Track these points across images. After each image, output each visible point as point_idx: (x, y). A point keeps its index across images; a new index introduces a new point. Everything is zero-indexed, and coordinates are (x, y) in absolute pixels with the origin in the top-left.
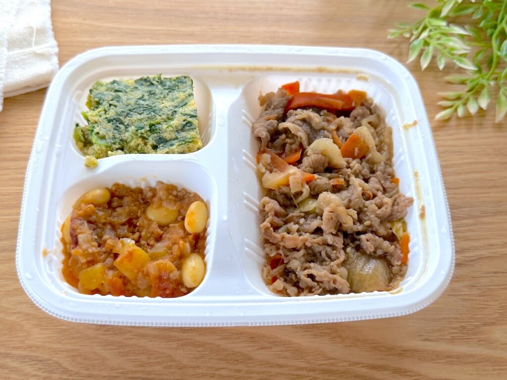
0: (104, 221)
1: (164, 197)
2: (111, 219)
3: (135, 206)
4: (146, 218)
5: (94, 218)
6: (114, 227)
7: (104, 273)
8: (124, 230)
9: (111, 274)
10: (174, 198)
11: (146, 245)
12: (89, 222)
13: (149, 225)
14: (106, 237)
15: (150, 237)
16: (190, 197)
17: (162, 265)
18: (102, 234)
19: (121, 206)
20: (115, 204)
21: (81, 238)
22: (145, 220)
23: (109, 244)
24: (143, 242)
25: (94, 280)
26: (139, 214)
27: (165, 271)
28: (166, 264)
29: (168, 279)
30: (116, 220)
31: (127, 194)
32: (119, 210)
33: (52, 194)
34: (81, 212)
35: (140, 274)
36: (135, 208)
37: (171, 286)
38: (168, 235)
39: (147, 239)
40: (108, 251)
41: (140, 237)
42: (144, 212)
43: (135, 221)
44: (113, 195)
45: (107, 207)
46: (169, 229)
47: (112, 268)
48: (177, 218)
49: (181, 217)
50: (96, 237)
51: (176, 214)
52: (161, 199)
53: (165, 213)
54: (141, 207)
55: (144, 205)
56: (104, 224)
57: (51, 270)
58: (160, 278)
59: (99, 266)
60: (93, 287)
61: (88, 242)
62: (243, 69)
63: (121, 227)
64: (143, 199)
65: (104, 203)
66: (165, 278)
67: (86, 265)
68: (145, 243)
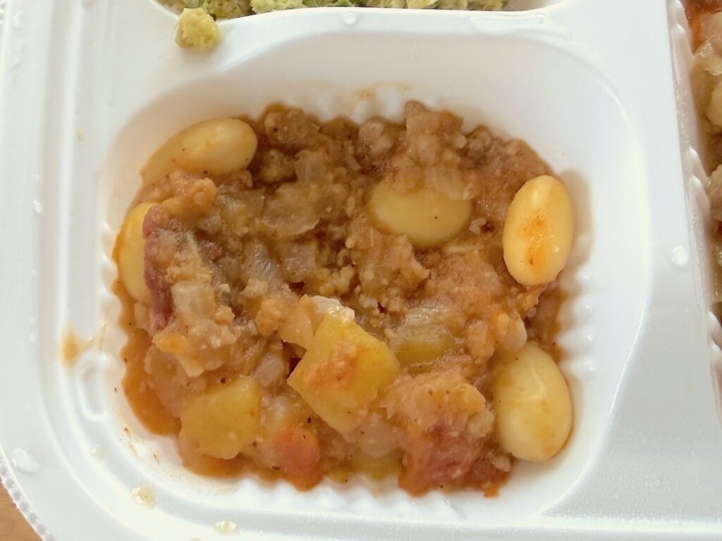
0: (246, 230)
1: (432, 158)
2: (265, 222)
3: (336, 180)
4: (373, 223)
5: (214, 221)
6: (274, 253)
7: (258, 411)
8: (306, 261)
9: (280, 410)
10: (458, 159)
11: (377, 312)
12: (201, 235)
13: (386, 247)
14: (256, 286)
15: (391, 285)
16: (508, 157)
17: (446, 398)
18: (240, 272)
19: (292, 179)
20: (272, 172)
21: (184, 295)
22: (372, 230)
23: (271, 316)
24: (367, 302)
25: (232, 436)
26: (350, 209)
27: (456, 416)
28: (459, 394)
29: (463, 437)
30: (283, 229)
31: (312, 142)
32: (288, 193)
33: (80, 138)
34: (174, 204)
35: (375, 418)
36: (337, 189)
37: (470, 456)
38: (445, 284)
39: (378, 292)
40: (266, 333)
41: (356, 281)
42: (364, 202)
43: (337, 231)
44: (265, 141)
45: (250, 183)
46: (449, 262)
47: (279, 389)
48: (468, 224)
49: (483, 221)
50: (226, 287)
51: (465, 212)
52: (419, 164)
53: (436, 212)
54: (354, 183)
55: (362, 179)
56: (246, 239)
57: (95, 408)
58: (438, 434)
59: (243, 391)
60: (229, 454)
61: (207, 312)
63: (295, 250)
64: (359, 158)
65: (241, 170)
66: (455, 434)
67: (203, 383)
68: (374, 303)
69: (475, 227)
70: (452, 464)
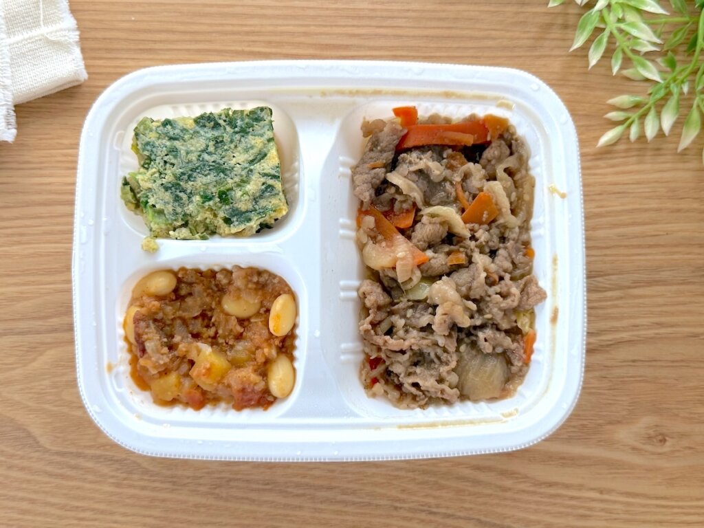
0: (173, 317)
1: (242, 287)
2: (181, 312)
3: (208, 295)
4: (223, 311)
5: (160, 316)
6: (184, 322)
7: (180, 384)
8: (198, 326)
9: (187, 383)
10: (254, 286)
11: (224, 344)
12: (155, 320)
13: (227, 321)
14: (177, 339)
15: (230, 334)
16: (275, 284)
17: (245, 379)
18: (172, 331)
19: (190, 294)
20: (183, 292)
21: (149, 346)
22: (221, 315)
23: (182, 351)
24: (221, 341)
25: (169, 393)
26: (213, 307)
27: (249, 384)
28: (249, 377)
29: (253, 391)
30: (186, 315)
31: (197, 281)
32: (189, 301)
33: (107, 290)
34: (144, 310)
35: (220, 386)
36: (208, 300)
37: (257, 397)
38: (249, 334)
39: (224, 337)
40: (181, 355)
41: (216, 333)
42: (219, 303)
43: (209, 314)
44: (179, 281)
45: (174, 298)
46: (251, 325)
47: (187, 375)
48: (260, 310)
49: (264, 309)
50: (165, 340)
51: (258, 307)
52: (239, 289)
53: (245, 308)
54: (215, 295)
55: (218, 294)
56: (173, 320)
57: (120, 386)
58: (243, 390)
59: (173, 378)
60: (170, 399)
61: (158, 351)
62: (341, 93)
63: (193, 322)
64: (217, 286)
65: (170, 293)
66: (249, 390)
67: (158, 375)
68: (223, 341)
69: (262, 311)
70: (250, 400)
